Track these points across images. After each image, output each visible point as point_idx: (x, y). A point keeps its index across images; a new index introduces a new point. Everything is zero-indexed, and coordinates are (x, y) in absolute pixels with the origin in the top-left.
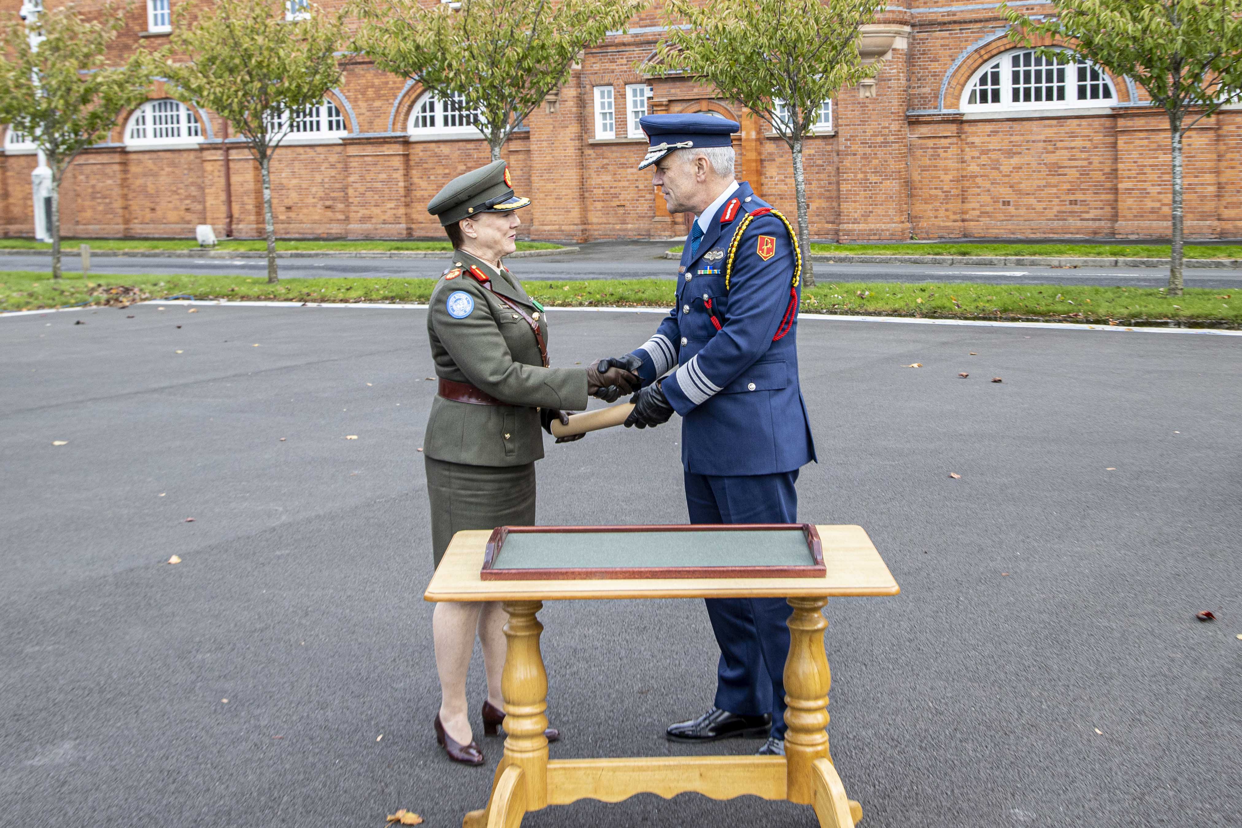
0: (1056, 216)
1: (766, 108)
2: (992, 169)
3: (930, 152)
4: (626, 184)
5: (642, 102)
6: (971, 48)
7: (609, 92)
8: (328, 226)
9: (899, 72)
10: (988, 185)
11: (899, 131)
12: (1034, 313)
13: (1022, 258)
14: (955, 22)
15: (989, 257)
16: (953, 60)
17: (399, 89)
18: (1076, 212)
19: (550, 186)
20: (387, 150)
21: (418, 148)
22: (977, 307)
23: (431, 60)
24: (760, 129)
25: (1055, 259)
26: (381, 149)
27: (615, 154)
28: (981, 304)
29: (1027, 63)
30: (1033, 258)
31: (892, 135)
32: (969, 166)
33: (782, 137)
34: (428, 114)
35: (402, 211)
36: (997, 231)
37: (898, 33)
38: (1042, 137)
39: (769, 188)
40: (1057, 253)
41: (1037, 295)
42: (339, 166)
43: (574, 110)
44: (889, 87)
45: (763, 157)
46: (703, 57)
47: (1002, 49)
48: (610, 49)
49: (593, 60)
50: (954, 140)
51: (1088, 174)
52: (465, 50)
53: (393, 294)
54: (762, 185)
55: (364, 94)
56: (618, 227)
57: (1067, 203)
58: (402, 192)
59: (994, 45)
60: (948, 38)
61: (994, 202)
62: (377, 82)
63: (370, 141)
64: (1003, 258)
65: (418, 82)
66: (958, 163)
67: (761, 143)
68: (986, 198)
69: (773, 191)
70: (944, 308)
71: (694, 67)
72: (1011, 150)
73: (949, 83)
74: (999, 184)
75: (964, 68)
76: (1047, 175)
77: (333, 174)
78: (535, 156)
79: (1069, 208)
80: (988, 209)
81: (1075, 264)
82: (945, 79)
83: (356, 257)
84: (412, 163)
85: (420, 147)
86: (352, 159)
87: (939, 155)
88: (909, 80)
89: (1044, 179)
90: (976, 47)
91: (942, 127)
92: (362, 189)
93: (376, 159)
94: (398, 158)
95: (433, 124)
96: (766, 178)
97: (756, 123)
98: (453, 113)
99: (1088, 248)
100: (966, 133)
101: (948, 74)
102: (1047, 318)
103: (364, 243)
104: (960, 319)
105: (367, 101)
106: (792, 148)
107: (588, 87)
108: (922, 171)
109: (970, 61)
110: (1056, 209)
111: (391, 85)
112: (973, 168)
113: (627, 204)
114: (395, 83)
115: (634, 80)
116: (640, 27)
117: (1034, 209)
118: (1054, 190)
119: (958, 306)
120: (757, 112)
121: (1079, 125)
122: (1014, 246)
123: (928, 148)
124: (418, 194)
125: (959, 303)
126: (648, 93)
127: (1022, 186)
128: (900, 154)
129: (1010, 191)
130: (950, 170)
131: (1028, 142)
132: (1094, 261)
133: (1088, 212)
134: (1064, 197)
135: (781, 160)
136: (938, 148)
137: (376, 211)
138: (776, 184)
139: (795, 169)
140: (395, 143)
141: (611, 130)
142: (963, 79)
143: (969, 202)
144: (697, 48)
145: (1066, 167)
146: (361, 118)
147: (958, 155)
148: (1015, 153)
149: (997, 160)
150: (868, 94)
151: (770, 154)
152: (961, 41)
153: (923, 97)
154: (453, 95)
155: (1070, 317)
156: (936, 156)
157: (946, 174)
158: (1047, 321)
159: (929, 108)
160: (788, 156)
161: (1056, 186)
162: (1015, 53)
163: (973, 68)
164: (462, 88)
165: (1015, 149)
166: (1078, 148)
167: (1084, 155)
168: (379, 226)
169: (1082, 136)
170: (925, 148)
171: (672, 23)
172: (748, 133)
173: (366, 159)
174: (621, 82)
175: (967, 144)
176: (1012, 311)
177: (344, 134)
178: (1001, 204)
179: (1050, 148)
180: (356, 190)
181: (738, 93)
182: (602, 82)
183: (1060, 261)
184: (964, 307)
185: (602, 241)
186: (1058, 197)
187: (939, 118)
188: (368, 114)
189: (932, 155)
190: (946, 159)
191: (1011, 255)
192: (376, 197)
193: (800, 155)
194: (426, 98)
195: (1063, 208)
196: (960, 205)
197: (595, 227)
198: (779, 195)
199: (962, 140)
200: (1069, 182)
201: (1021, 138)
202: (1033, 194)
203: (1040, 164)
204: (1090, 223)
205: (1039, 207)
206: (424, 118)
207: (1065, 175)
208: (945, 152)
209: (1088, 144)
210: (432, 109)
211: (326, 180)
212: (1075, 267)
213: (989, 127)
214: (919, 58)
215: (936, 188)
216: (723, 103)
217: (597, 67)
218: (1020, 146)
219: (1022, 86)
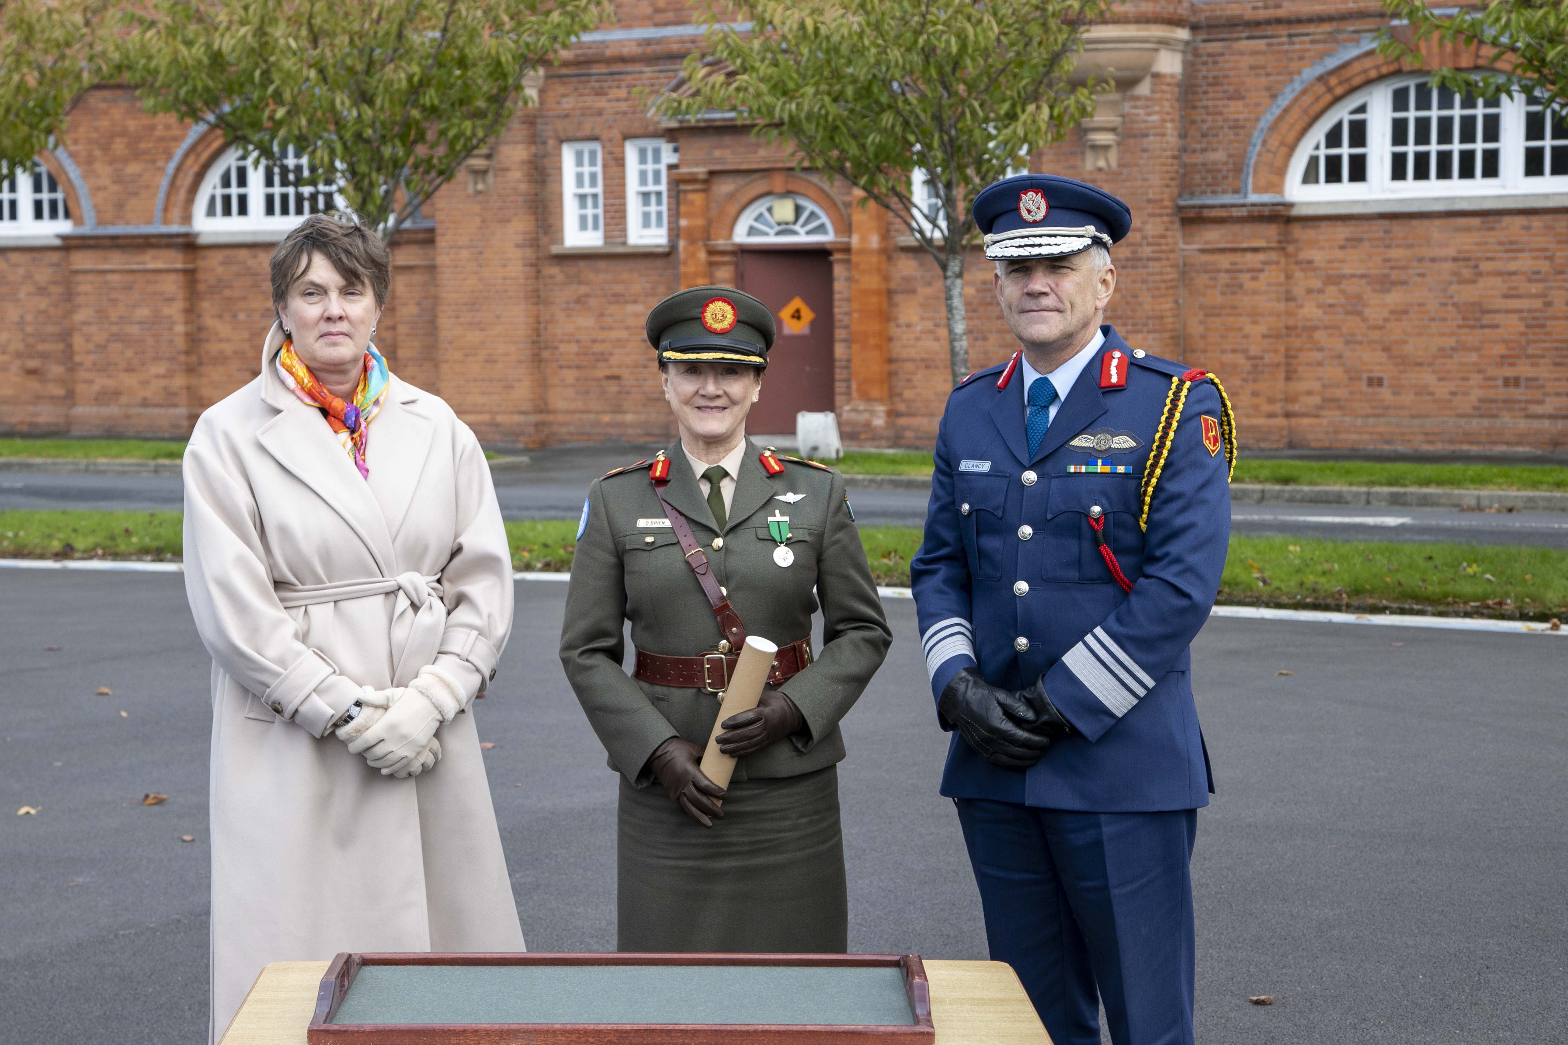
0: (1475, 408)
1: (893, 189)
2: (1348, 313)
3: (1224, 278)
4: (623, 334)
5: (657, 174)
6: (1310, 73)
7: (593, 154)
8: (31, 409)
9: (1164, 121)
10: (1338, 345)
11: (1163, 237)
12: (1416, 598)
13: (1401, 490)
14: (1279, 21)
15: (1336, 488)
16: (1274, 97)
17: (177, 139)
18: (1518, 402)
19: (474, 337)
20: (153, 260)
21: (213, 261)
22: (1302, 584)
23: (241, 85)
24: (888, 231)
25: (1469, 494)
26: (139, 258)
27: (602, 276)
28: (1310, 579)
29: (1423, 103)
30: (1425, 490)
31: (1149, 244)
32: (1301, 306)
33: (924, 247)
34: (234, 191)
35: (179, 381)
36: (1355, 437)
37: (1164, 43)
38: (1451, 252)
39: (904, 347)
40: (1472, 481)
41: (1421, 563)
42: (56, 290)
43: (523, 187)
44: (1144, 150)
45: (893, 285)
46: (774, 87)
47: (1373, 74)
48: (596, 69)
49: (562, 90)
50: (1273, 256)
51: (1543, 326)
52: (310, 66)
53: (160, 543)
54: (890, 339)
55: (106, 148)
56: (607, 418)
57: (1500, 382)
58: (180, 343)
59: (1357, 67)
60: (1263, 53)
61: (1351, 379)
62: (132, 125)
63: (116, 243)
64: (1364, 489)
65: (213, 127)
66: (1278, 300)
67: (889, 258)
68: (1332, 372)
69: (912, 353)
70: (1237, 584)
71: (755, 107)
72: (1387, 276)
73: (1264, 143)
74: (1360, 343)
75: (1296, 113)
76: (1459, 327)
77: (43, 306)
78: (446, 277)
79: (1502, 392)
80: (1340, 393)
81: (1510, 504)
82: (1256, 133)
83: (87, 470)
84: (202, 287)
85: (220, 255)
86: (80, 278)
87: (1241, 286)
88: (1183, 136)
89: (1451, 334)
90: (1319, 70)
91: (1248, 229)
92: (100, 337)
93: (130, 278)
94: (173, 277)
95: (243, 210)
96: (898, 326)
97: (879, 217)
98: (285, 190)
99: (1536, 473)
100: (1295, 241)
101: (1262, 124)
102: (1441, 608)
103: (103, 443)
104: (1267, 605)
105: (112, 162)
106: (944, 267)
107: (551, 143)
108: (1206, 315)
109: (1307, 100)
110: (1476, 394)
111: (160, 132)
112: (1310, 311)
113: (625, 373)
114: (168, 127)
115: (641, 131)
116: (656, 25)
117: (1431, 394)
118: (1473, 357)
119: (1265, 582)
120: (876, 198)
121: (1527, 228)
122: (1388, 466)
123: (1219, 271)
124: (213, 348)
125: (1267, 574)
126: (668, 156)
127: (1409, 348)
128: (1164, 281)
129: (1381, 356)
130: (1261, 315)
131: (1421, 260)
132: (1549, 500)
133: (1541, 402)
134: (1492, 371)
135: (929, 291)
136: (1241, 271)
137: (129, 381)
138: (918, 339)
139: (950, 309)
140: (168, 246)
141: (596, 227)
142: (1293, 134)
143: (1300, 379)
144: (764, 69)
145: (1497, 311)
146: (101, 195)
147: (1280, 285)
148: (1394, 283)
149: (1359, 297)
150: (1101, 163)
151: (907, 279)
152: (1291, 60)
153: (1211, 170)
154: (284, 154)
155: (1488, 607)
156: (1234, 288)
157: (1254, 323)
158: (1441, 614)
159: (1224, 192)
160: (939, 284)
161: (1477, 349)
162: (1399, 84)
163: (1312, 112)
164: (302, 144)
165: (1394, 275)
166: (1523, 273)
167: (1534, 288)
168: (134, 411)
169: (1531, 250)
170: (1212, 271)
171: (716, 19)
172: (863, 239)
173: (111, 277)
174: (616, 134)
175: (1298, 263)
176: (1371, 593)
177: (64, 226)
178: (1364, 383)
179: (1466, 273)
180: (88, 338)
181: (841, 160)
182: (579, 134)
183: (1479, 498)
184: (1276, 583)
185: (574, 445)
186: (1480, 371)
187: (1243, 212)
188: (115, 188)
189: (1227, 286)
190: (1255, 292)
191: (1381, 484)
192: (129, 353)
193: (959, 282)
194: (230, 160)
195: (1491, 394)
196: (1281, 385)
197: (561, 418)
198: (923, 360)
199: (1287, 256)
200: (1504, 341)
201: (1408, 253)
202: (1431, 364)
203: (1445, 305)
204: (1546, 423)
205: (1442, 390)
206: (227, 199)
207: (1496, 326)
208: (1254, 279)
209: (1544, 266)
210: (242, 181)
211: (29, 318)
212: (1510, 510)
213: (1342, 232)
214: (1205, 93)
215: (1234, 351)
216: (815, 178)
217: (568, 103)
218: (1404, 268)
219: (1411, 149)
